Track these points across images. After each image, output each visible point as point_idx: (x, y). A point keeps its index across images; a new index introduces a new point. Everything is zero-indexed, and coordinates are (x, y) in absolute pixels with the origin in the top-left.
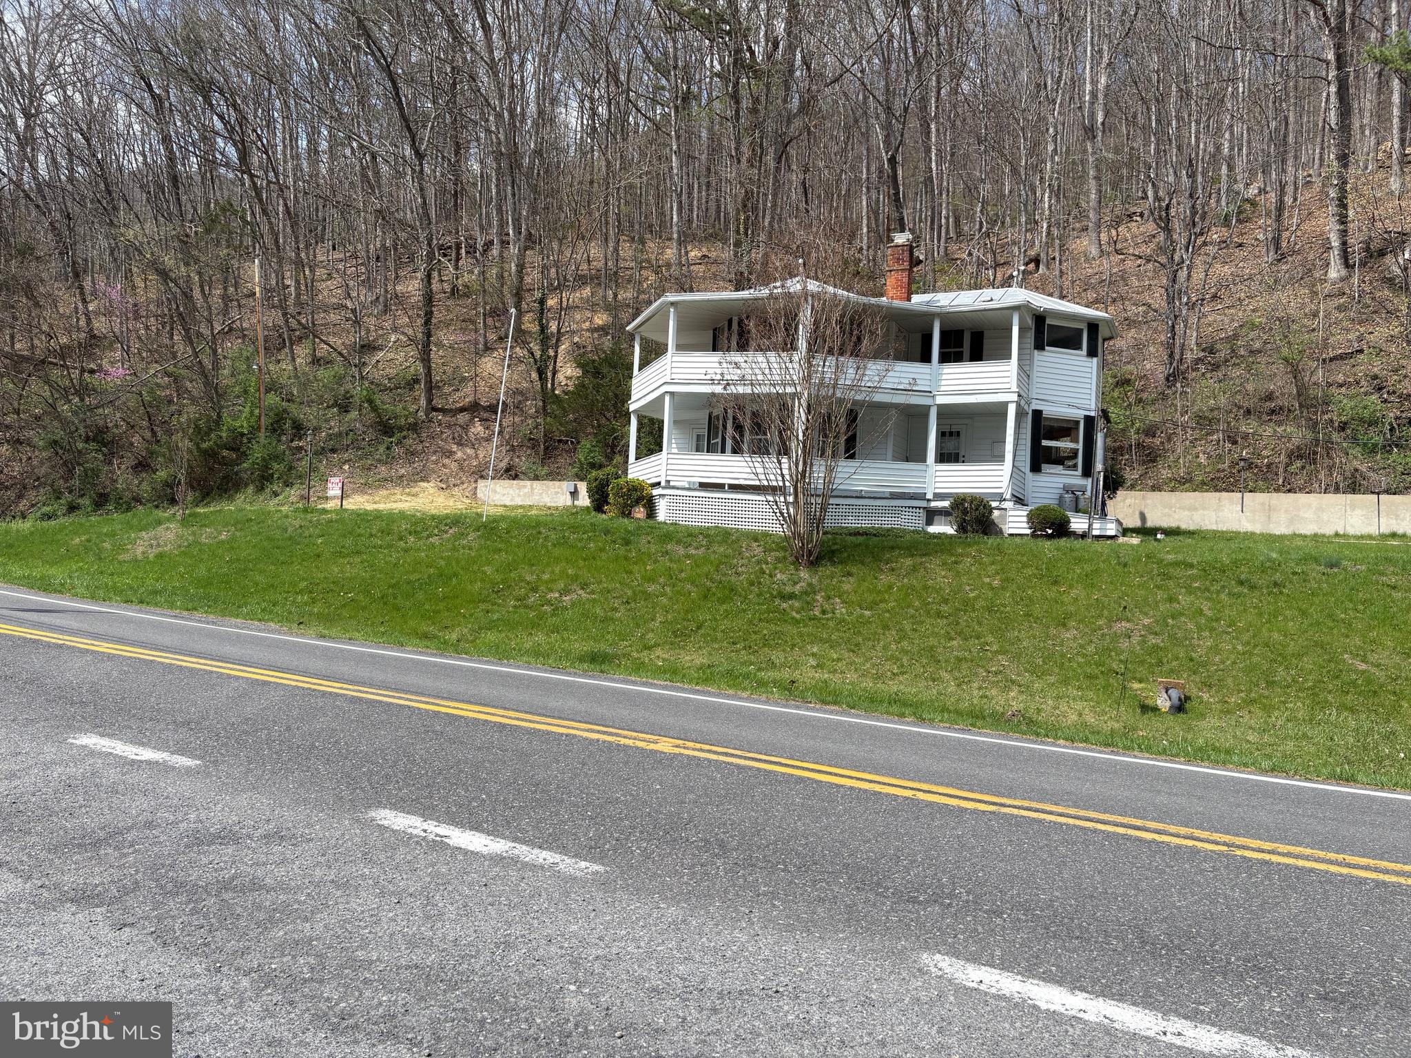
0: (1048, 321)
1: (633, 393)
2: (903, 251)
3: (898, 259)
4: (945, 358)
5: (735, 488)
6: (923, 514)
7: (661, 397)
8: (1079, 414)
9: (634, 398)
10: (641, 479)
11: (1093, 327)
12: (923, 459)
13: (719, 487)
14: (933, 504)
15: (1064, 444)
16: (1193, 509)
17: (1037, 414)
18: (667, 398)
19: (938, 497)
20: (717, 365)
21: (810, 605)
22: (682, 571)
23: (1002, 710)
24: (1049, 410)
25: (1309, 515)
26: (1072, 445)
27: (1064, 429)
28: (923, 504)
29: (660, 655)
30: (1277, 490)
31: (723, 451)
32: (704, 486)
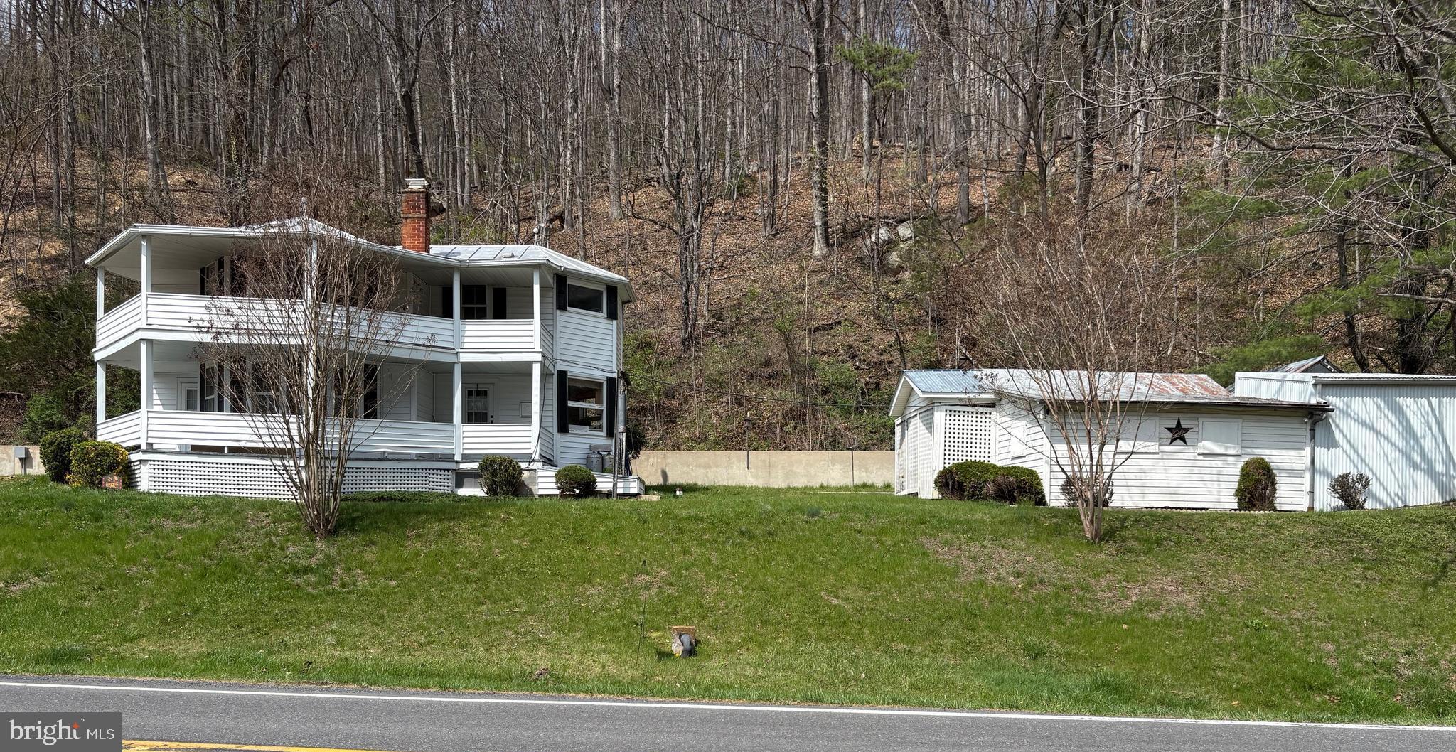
0: (569, 282)
1: (98, 339)
2: (419, 197)
3: (414, 206)
4: (467, 314)
5: (236, 451)
6: (452, 477)
7: (136, 345)
8: (601, 376)
9: (99, 345)
10: (114, 441)
11: (612, 289)
12: (449, 419)
13: (217, 450)
14: (462, 466)
15: (590, 405)
16: (707, 466)
17: (562, 375)
18: (144, 347)
19: (467, 458)
20: (204, 310)
21: (328, 579)
22: (172, 549)
23: (530, 669)
24: (574, 371)
25: (800, 470)
26: (597, 407)
27: (588, 390)
28: (452, 466)
29: (146, 648)
30: (775, 448)
31: (221, 409)
32: (197, 450)
